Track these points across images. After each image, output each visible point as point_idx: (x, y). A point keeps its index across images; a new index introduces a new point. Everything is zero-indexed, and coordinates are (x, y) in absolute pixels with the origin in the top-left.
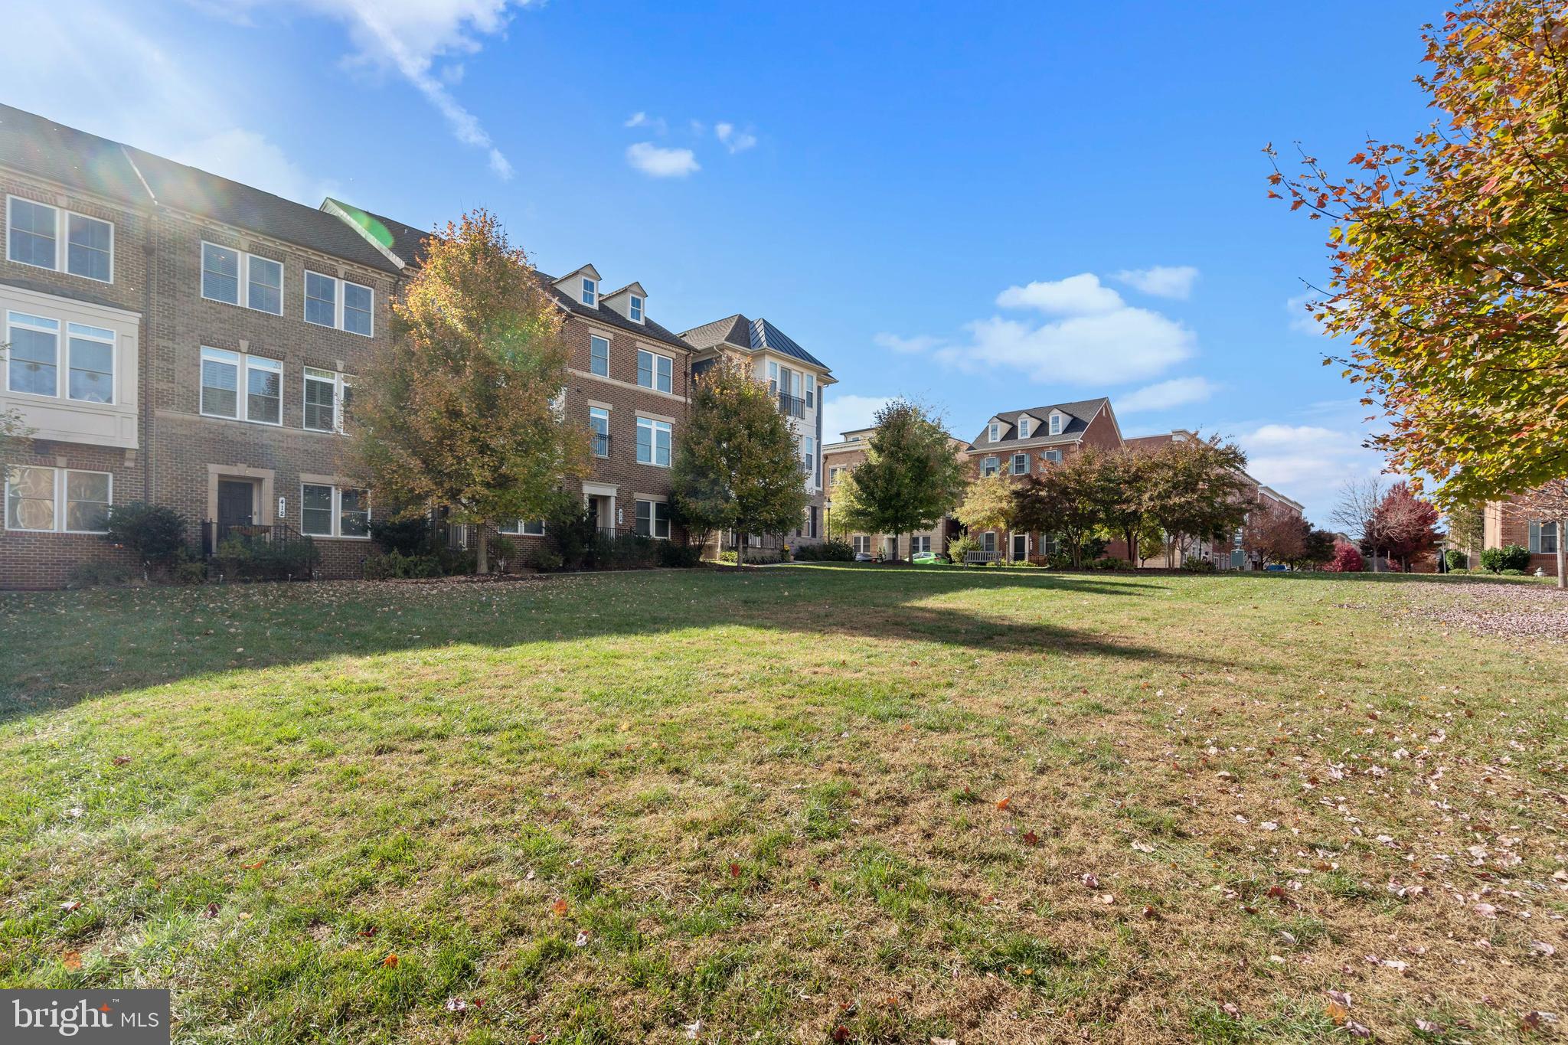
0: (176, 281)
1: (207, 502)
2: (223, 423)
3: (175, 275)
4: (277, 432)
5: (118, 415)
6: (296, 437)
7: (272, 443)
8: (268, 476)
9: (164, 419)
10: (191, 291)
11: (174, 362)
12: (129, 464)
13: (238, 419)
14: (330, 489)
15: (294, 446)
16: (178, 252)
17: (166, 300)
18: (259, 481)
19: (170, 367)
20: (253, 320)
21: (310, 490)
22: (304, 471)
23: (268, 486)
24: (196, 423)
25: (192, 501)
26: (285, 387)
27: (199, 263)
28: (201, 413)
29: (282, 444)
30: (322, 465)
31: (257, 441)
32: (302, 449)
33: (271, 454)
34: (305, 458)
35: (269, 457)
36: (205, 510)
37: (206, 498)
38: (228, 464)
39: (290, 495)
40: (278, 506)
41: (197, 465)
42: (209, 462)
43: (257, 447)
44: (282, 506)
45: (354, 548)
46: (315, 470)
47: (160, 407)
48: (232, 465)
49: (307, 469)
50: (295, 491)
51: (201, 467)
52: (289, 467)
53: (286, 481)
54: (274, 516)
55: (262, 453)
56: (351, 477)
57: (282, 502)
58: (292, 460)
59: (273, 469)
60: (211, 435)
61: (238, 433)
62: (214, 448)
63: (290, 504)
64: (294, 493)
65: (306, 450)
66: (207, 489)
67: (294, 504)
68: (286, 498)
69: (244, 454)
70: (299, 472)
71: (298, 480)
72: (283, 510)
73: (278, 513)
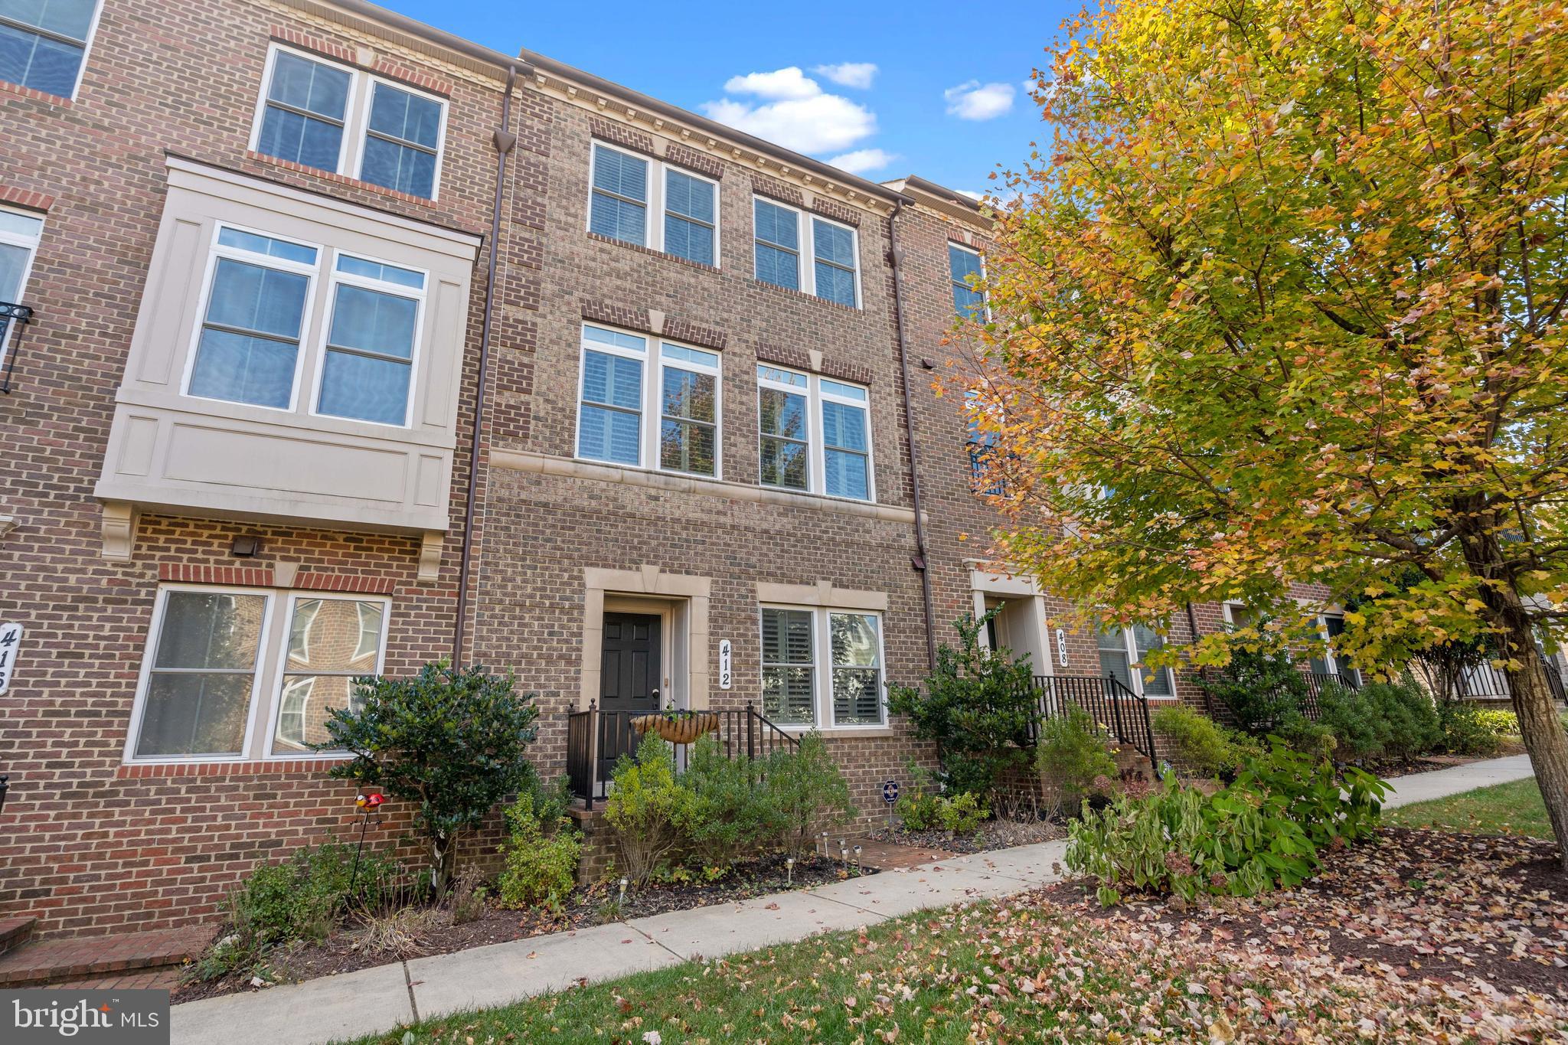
0: (546, 202)
1: (579, 658)
2: (616, 475)
3: (544, 192)
4: (713, 493)
5: (414, 452)
6: (748, 502)
7: (705, 517)
8: (699, 588)
9: (506, 469)
10: (571, 220)
11: (532, 350)
12: (428, 573)
13: (643, 466)
14: (809, 614)
15: (744, 522)
16: (553, 152)
17: (527, 235)
18: (678, 603)
19: (526, 360)
20: (672, 275)
21: (774, 620)
22: (765, 576)
23: (698, 615)
24: (566, 476)
25: (549, 660)
26: (725, 401)
27: (586, 173)
28: (576, 457)
29: (722, 519)
30: (796, 564)
31: (677, 514)
32: (758, 529)
33: (704, 542)
34: (765, 547)
35: (700, 547)
36: (577, 679)
37: (579, 650)
38: (622, 567)
39: (739, 635)
40: (718, 662)
41: (565, 571)
42: (587, 565)
43: (677, 527)
44: (725, 659)
45: (863, 754)
46: (783, 575)
47: (501, 443)
48: (630, 569)
49: (768, 574)
50: (748, 625)
51: (571, 577)
52: (736, 569)
53: (732, 602)
54: (711, 688)
55: (687, 541)
56: (847, 587)
57: (725, 652)
58: (742, 554)
59: (708, 574)
60: (594, 503)
61: (643, 497)
62: (599, 531)
63: (740, 655)
64: (747, 629)
65: (766, 532)
66: (580, 628)
67: (748, 655)
68: (732, 642)
69: (654, 543)
70: (754, 579)
71: (753, 597)
72: (729, 672)
73: (717, 681)
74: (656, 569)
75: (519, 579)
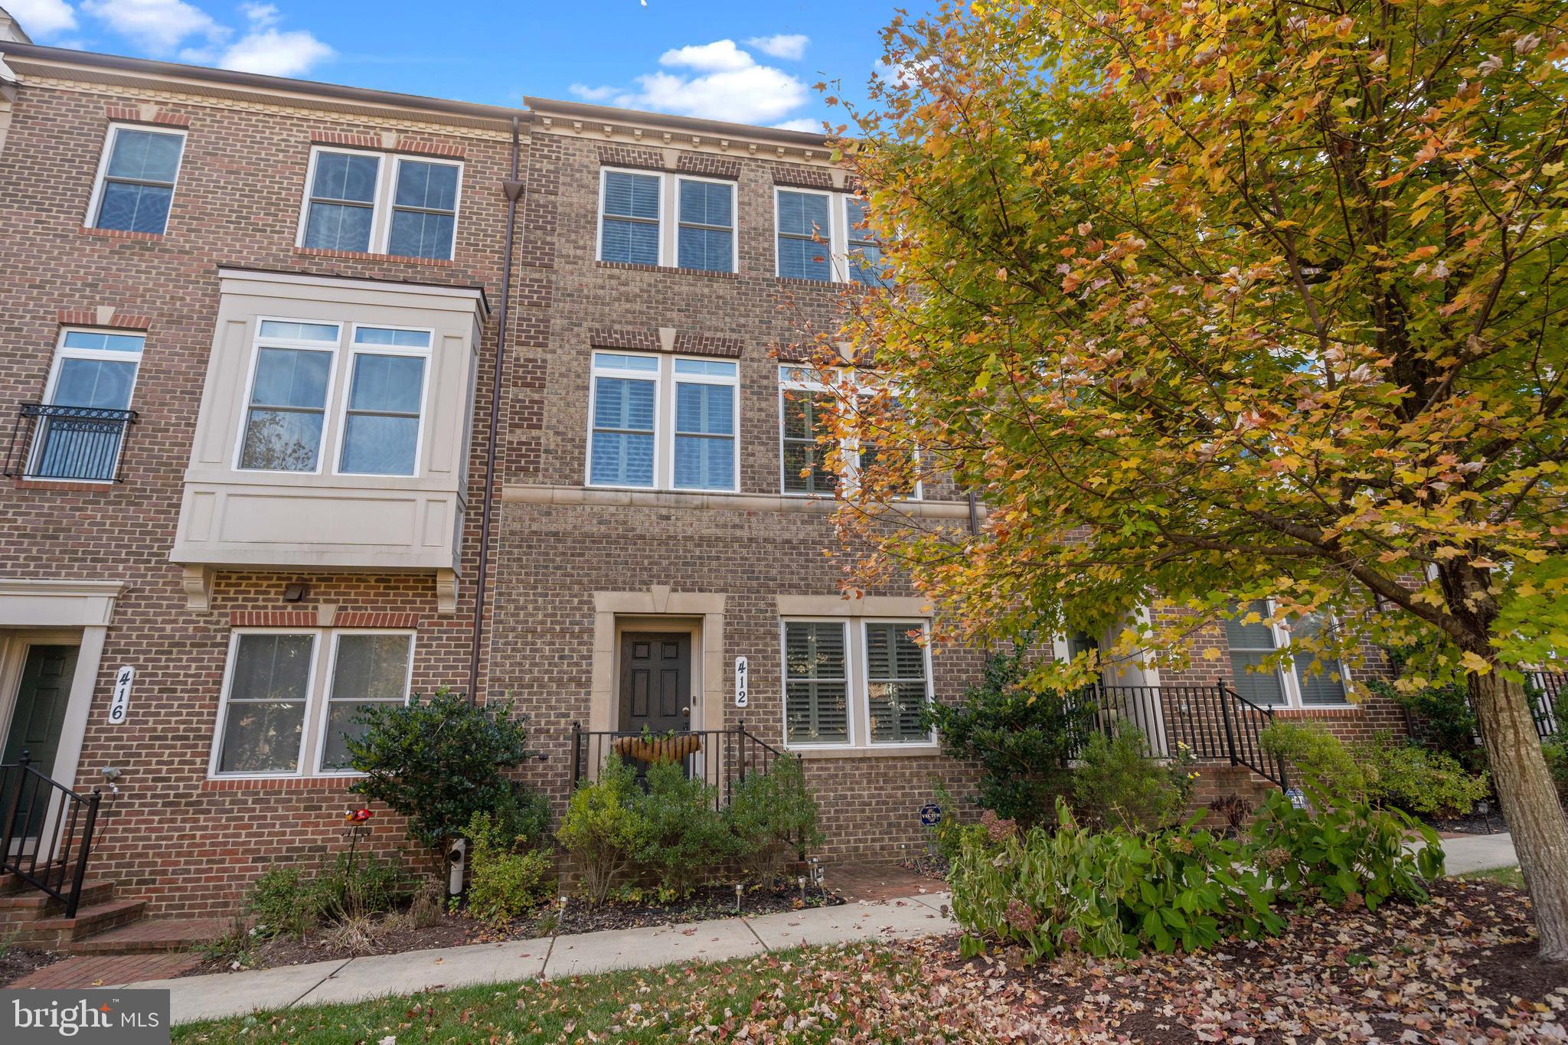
0: (555, 239)
1: (589, 680)
2: (624, 498)
3: (553, 230)
4: (727, 506)
5: (421, 498)
6: (767, 512)
7: (720, 532)
8: (713, 605)
9: (518, 503)
10: (579, 252)
11: (542, 386)
12: (447, 607)
13: (656, 487)
14: (839, 627)
15: (763, 534)
16: (561, 189)
17: (537, 276)
18: (698, 620)
19: (536, 397)
20: (685, 289)
21: (797, 633)
22: (787, 588)
23: (713, 634)
24: (575, 504)
25: (560, 683)
26: (743, 409)
27: (595, 203)
28: (587, 484)
29: (738, 533)
30: (823, 573)
31: (690, 531)
32: (778, 540)
33: (718, 558)
34: (786, 559)
35: (714, 563)
36: (587, 700)
37: (589, 672)
38: (632, 589)
39: (757, 651)
40: (733, 680)
41: (575, 596)
42: (597, 589)
43: (690, 545)
44: (741, 677)
45: (903, 774)
46: (808, 586)
47: (513, 479)
48: (640, 590)
49: (790, 586)
50: (768, 640)
51: (581, 602)
52: (755, 583)
53: (749, 618)
54: (726, 706)
55: (700, 558)
56: (885, 594)
57: (742, 669)
58: (761, 567)
59: (722, 591)
60: (603, 528)
61: (654, 518)
62: (608, 555)
63: (758, 671)
64: (766, 645)
65: (788, 542)
66: (590, 651)
67: (767, 672)
68: (749, 658)
69: (665, 563)
70: (774, 592)
71: (773, 611)
72: (745, 689)
73: (732, 699)
74: (667, 588)
75: (530, 607)
